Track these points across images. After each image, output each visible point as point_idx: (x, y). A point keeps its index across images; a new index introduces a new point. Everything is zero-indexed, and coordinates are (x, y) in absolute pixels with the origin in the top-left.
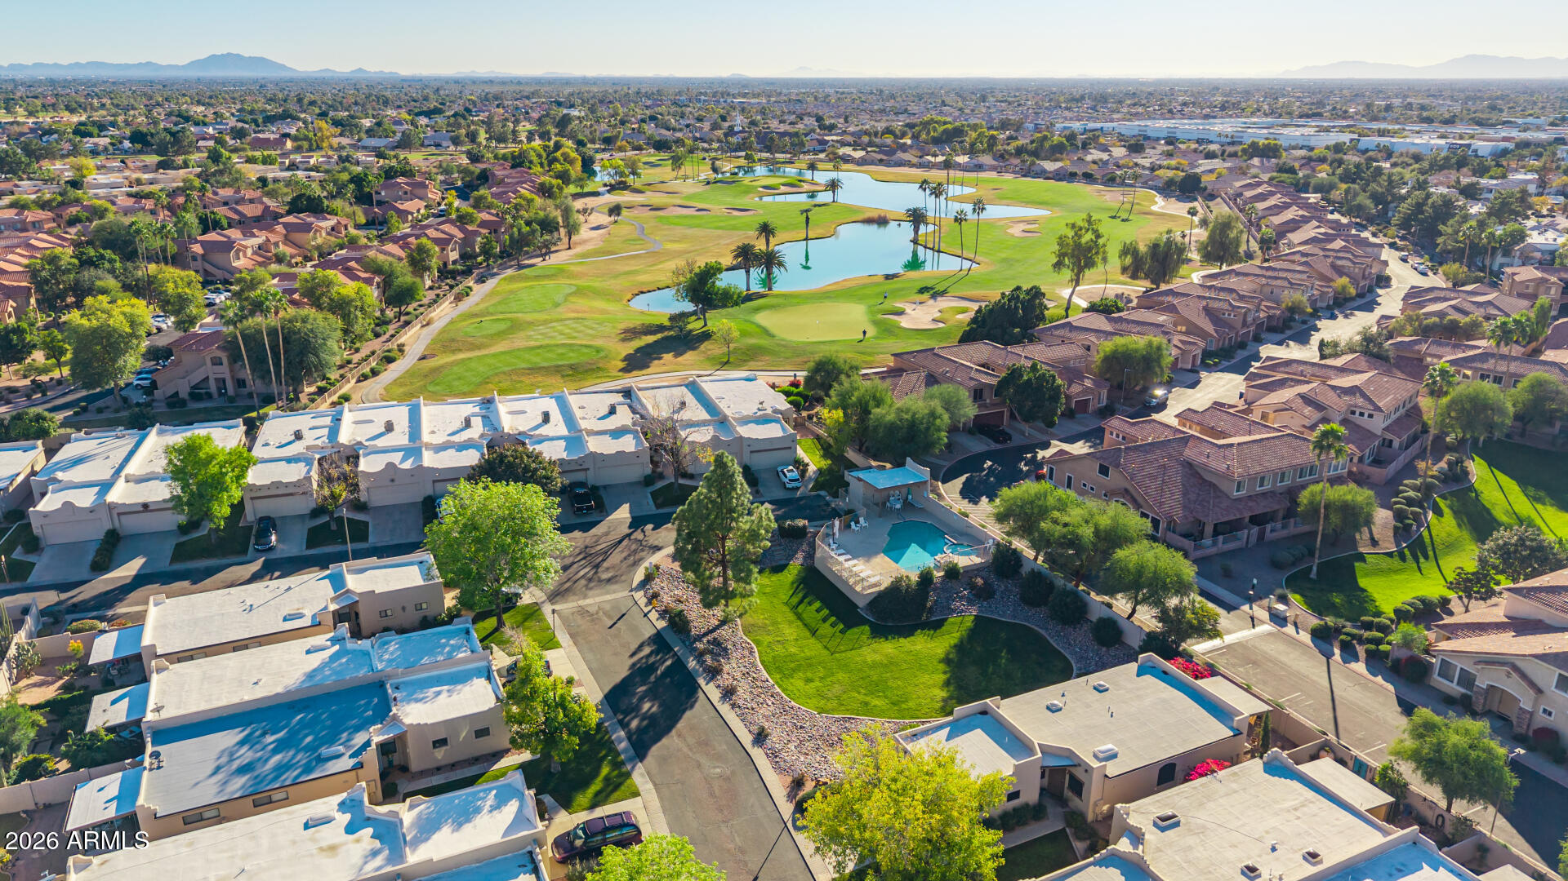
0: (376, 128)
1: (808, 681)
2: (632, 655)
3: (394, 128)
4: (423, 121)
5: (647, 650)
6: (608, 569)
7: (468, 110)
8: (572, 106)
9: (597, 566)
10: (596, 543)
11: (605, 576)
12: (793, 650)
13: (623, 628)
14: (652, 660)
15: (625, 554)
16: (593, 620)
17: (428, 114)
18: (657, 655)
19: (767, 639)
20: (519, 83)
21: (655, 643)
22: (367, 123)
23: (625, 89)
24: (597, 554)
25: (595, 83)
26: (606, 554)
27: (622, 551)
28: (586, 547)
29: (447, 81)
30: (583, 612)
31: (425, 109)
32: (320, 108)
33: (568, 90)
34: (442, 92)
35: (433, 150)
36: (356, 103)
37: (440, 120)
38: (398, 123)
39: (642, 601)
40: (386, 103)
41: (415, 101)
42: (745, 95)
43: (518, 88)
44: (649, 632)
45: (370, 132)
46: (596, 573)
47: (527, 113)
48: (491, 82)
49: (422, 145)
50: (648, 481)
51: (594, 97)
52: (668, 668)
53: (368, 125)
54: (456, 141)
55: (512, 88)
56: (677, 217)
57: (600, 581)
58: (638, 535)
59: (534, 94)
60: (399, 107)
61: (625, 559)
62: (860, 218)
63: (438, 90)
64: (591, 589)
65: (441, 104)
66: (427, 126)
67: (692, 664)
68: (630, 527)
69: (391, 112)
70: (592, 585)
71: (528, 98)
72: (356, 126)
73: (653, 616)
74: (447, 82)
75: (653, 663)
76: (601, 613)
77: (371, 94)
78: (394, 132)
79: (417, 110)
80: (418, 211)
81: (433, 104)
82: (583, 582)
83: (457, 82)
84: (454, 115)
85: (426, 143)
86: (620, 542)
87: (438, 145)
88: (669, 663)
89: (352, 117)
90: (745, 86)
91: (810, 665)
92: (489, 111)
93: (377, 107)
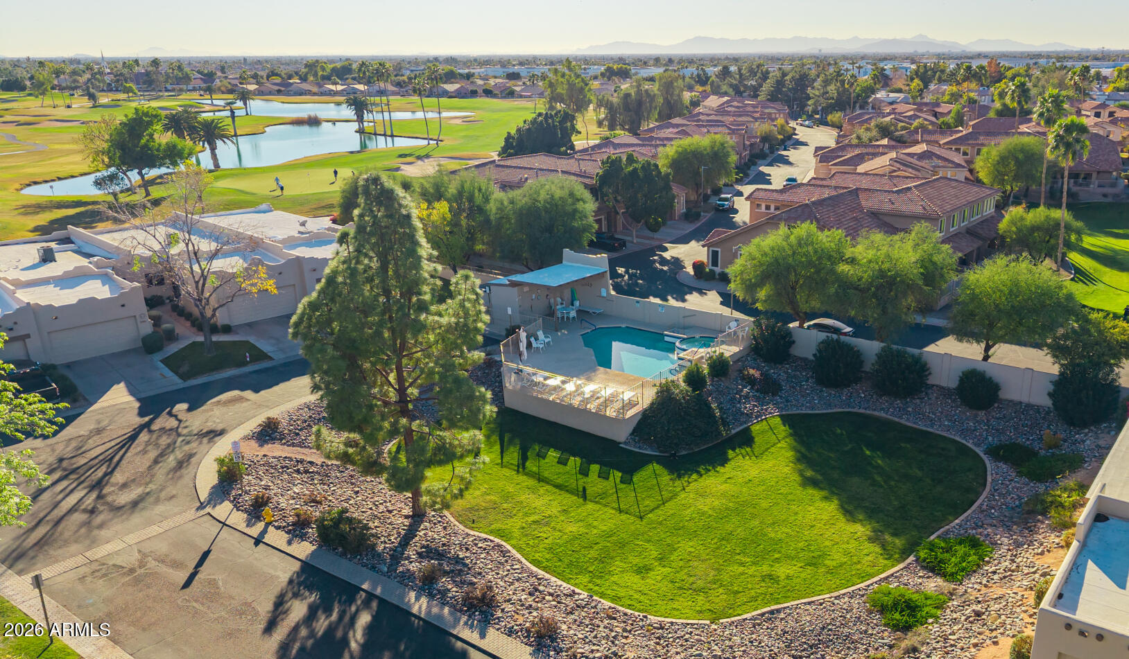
1: (643, 570)
2: (270, 627)
5: (298, 610)
6: (124, 486)
9: (99, 485)
10: (79, 451)
11: (124, 498)
12: (573, 528)
13: (220, 578)
14: (322, 624)
15: (153, 454)
16: (137, 581)
18: (328, 611)
19: (514, 525)
21: (310, 588)
24: (89, 466)
26: (111, 461)
27: (144, 452)
28: (61, 460)
30: (104, 570)
39: (238, 519)
44: (284, 571)
46: (100, 497)
50: (151, 345)
52: (370, 629)
56: (58, 128)
57: (117, 509)
58: (164, 422)
61: (156, 462)
64: (101, 526)
67: (419, 605)
68: (142, 413)
70: (99, 519)
73: (276, 537)
75: (331, 630)
76: (152, 564)
82: (78, 517)
86: (133, 438)
88: (365, 619)
91: (622, 545)
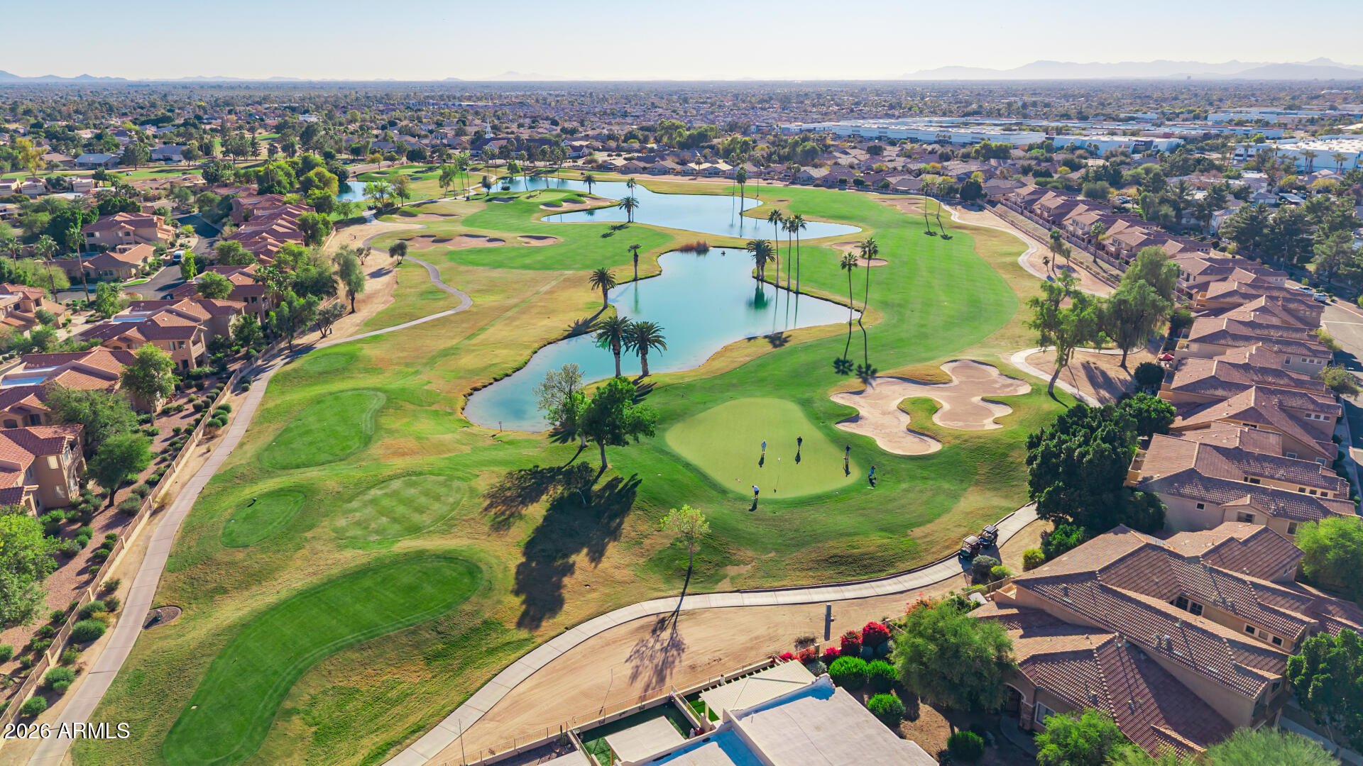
0: (95, 141)
3: (117, 139)
4: (151, 130)
7: (199, 118)
8: (306, 112)
17: (157, 122)
20: (247, 88)
22: (86, 134)
23: (353, 93)
25: (322, 88)
29: (175, 86)
31: (153, 117)
32: (36, 117)
33: (298, 95)
34: (170, 98)
35: (163, 165)
36: (77, 112)
37: (167, 130)
38: (122, 133)
40: (111, 110)
41: (142, 108)
42: (469, 99)
43: (247, 93)
45: (89, 147)
47: (262, 120)
48: (219, 87)
49: (151, 160)
51: (326, 102)
53: (89, 136)
54: (188, 155)
55: (242, 93)
56: (471, 251)
59: (265, 99)
60: (125, 114)
62: (677, 246)
63: (165, 96)
65: (169, 111)
66: (155, 136)
69: (115, 121)
71: (260, 103)
72: (72, 139)
74: (175, 88)
77: (94, 102)
78: (117, 146)
79: (143, 119)
80: (145, 260)
81: (161, 112)
83: (185, 87)
84: (186, 124)
85: (154, 156)
87: (167, 159)
89: (71, 128)
90: (463, 89)
92: (222, 118)
93: (99, 115)
